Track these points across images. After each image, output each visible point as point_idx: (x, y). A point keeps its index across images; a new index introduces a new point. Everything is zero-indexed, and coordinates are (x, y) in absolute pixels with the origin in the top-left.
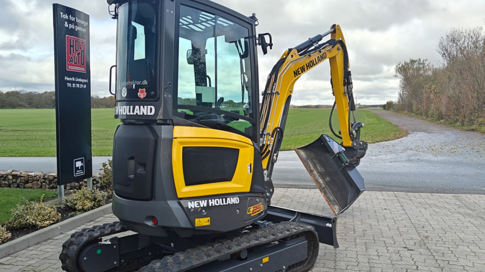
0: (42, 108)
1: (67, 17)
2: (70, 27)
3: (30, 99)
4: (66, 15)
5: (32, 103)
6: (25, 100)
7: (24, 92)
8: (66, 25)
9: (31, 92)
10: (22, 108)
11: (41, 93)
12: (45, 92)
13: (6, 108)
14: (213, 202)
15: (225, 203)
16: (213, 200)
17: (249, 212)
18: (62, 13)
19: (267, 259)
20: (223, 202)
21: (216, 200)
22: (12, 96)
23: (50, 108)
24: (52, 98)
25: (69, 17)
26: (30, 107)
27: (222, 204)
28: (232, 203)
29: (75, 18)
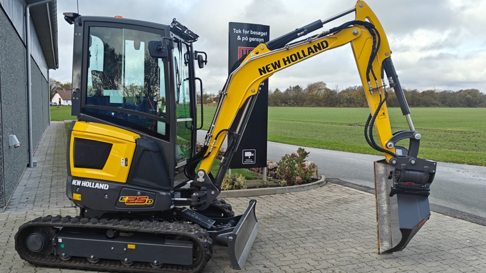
0: (456, 107)
1: (240, 32)
2: (243, 40)
3: (443, 98)
4: (239, 30)
5: (446, 101)
6: (438, 98)
7: (439, 91)
8: (239, 38)
9: (445, 91)
10: (435, 107)
11: (456, 91)
12: (460, 90)
13: (421, 107)
14: (84, 184)
15: (93, 187)
16: (85, 182)
17: (121, 200)
18: (235, 29)
19: (133, 246)
20: (92, 185)
21: (87, 182)
22: (427, 95)
23: (464, 107)
24: (466, 96)
25: (242, 32)
26: (443, 106)
27: (91, 187)
28: (100, 188)
29: (248, 31)
